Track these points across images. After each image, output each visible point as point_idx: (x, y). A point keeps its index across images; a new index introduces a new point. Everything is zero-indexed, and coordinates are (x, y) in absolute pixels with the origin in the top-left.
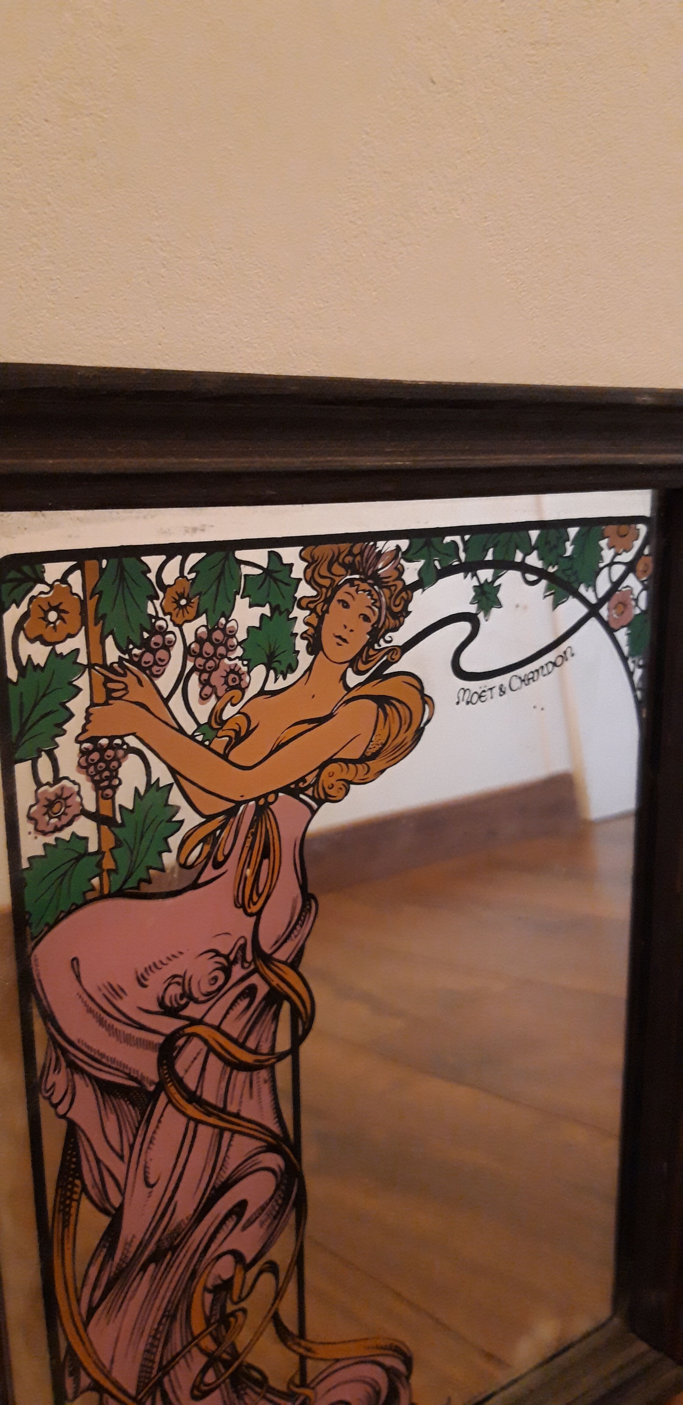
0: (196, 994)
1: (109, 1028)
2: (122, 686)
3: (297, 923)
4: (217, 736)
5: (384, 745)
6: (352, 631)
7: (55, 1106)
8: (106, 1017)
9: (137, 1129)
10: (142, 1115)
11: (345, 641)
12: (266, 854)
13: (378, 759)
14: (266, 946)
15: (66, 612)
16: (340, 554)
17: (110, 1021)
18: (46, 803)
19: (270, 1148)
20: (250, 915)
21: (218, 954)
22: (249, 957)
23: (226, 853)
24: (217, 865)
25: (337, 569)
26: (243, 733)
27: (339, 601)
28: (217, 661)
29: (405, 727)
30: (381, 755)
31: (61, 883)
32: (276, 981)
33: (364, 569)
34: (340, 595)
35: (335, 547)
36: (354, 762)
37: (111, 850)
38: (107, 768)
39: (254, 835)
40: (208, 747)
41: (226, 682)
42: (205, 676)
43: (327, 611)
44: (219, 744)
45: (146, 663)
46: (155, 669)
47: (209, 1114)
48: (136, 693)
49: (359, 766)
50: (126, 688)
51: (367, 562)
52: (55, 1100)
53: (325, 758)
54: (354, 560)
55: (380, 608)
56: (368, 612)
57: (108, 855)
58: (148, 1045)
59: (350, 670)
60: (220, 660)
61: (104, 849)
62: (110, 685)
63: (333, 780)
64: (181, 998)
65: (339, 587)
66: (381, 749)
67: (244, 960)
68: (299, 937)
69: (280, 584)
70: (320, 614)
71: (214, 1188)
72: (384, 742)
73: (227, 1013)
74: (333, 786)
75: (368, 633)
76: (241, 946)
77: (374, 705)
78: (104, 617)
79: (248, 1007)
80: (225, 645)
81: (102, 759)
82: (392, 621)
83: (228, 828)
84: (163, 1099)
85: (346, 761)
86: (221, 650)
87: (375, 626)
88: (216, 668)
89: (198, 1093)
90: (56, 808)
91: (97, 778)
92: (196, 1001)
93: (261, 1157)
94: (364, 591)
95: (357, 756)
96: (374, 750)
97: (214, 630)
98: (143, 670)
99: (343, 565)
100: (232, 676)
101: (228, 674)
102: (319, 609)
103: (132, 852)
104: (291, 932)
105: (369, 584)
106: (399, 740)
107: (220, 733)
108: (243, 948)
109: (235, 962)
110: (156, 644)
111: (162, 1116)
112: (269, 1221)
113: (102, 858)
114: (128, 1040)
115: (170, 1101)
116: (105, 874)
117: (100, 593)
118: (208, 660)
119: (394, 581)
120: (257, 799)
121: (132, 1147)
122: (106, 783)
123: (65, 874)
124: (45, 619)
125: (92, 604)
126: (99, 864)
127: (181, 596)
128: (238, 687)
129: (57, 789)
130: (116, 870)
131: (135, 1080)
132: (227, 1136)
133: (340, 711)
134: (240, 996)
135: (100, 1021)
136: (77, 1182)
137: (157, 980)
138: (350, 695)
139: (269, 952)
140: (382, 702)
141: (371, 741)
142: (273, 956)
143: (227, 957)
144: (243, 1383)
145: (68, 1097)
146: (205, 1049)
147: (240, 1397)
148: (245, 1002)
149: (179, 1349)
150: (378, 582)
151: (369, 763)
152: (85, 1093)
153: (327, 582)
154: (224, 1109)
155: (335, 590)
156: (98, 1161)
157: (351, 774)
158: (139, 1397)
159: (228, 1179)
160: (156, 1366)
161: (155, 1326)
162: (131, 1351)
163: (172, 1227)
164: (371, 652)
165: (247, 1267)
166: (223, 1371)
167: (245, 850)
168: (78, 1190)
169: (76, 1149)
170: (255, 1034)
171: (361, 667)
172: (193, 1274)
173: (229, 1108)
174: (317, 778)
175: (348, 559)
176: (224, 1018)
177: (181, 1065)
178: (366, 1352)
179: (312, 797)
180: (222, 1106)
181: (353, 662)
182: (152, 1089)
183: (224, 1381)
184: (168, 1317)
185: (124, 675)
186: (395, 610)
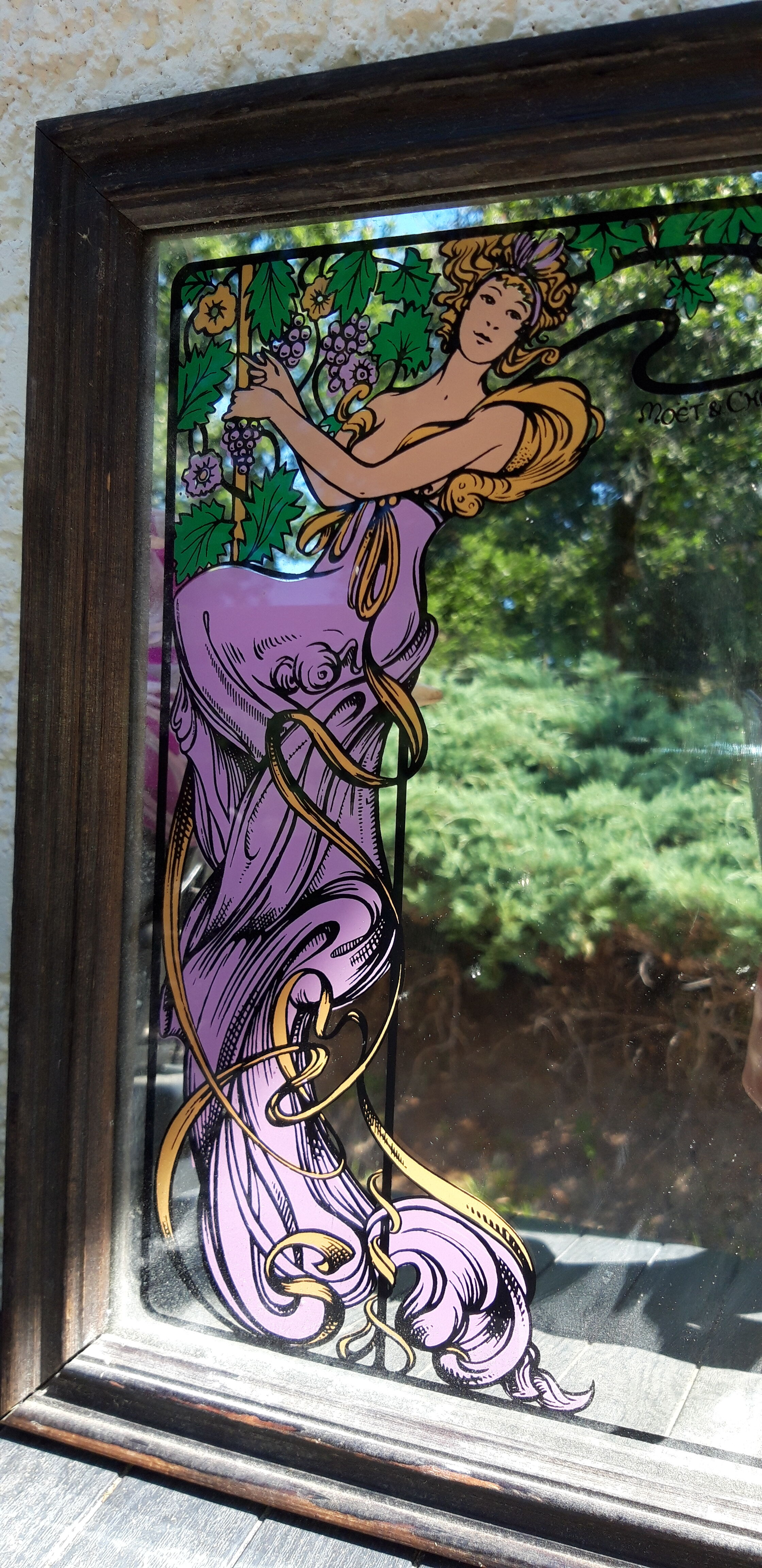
0: (305, 683)
1: (228, 686)
2: (262, 374)
3: (412, 642)
4: (341, 429)
5: (531, 461)
6: (496, 328)
7: (180, 740)
8: (226, 675)
9: (243, 794)
10: (249, 782)
11: (487, 339)
12: (383, 558)
13: (522, 477)
14: (378, 657)
15: (225, 309)
16: (486, 246)
17: (229, 680)
18: (196, 469)
19: (366, 879)
20: (363, 619)
21: (328, 649)
22: (359, 663)
23: (343, 548)
24: (334, 559)
25: (482, 262)
26: (368, 429)
27: (482, 296)
28: (347, 355)
29: (560, 443)
30: (526, 473)
31: (201, 542)
32: (385, 698)
33: (515, 262)
34: (484, 289)
35: (481, 240)
36: (491, 476)
37: (242, 521)
38: (244, 447)
39: (373, 536)
40: (333, 439)
41: (355, 377)
42: (335, 369)
43: (468, 307)
44: (344, 438)
45: (283, 354)
46: (290, 360)
47: (309, 811)
48: (273, 381)
49: (497, 481)
50: (265, 376)
51: (520, 251)
52: (181, 735)
53: (457, 466)
54: (502, 253)
55: (533, 305)
56: (519, 309)
57: (239, 525)
58: (259, 716)
59: (492, 373)
60: (350, 354)
61: (236, 520)
62: (253, 373)
63: (463, 493)
64: (292, 683)
65: (482, 282)
66: (526, 465)
67: (354, 663)
68: (415, 658)
69: (416, 280)
70: (459, 309)
71: (307, 891)
72: (531, 458)
73: (333, 713)
74: (463, 499)
75: (517, 332)
76: (351, 648)
77: (520, 414)
78: (253, 313)
79: (355, 715)
80: (356, 340)
81: (241, 438)
82: (548, 318)
83: (346, 523)
84: (267, 776)
85: (482, 474)
86: (352, 345)
87: (527, 323)
88: (346, 362)
89: (300, 784)
90: (203, 475)
91: (236, 454)
92: (305, 689)
93: (358, 884)
94: (514, 285)
95: (495, 469)
96: (518, 466)
97: (346, 325)
98: (280, 360)
99: (490, 258)
100: (360, 371)
101: (357, 368)
102: (457, 305)
103: (259, 528)
104: (406, 650)
105: (521, 278)
106: (553, 457)
107: (345, 427)
108: (354, 650)
109: (345, 662)
110: (293, 337)
111: (265, 791)
112: (361, 963)
113: (235, 527)
114: (242, 703)
115: (274, 780)
116: (235, 542)
117: (252, 292)
118: (338, 354)
119: (553, 273)
120: (377, 499)
121: (237, 810)
122: (242, 460)
123: (205, 534)
124: (209, 314)
125: (244, 301)
126: (231, 533)
127: (319, 294)
128: (366, 382)
129: (205, 459)
130: (245, 542)
131: (245, 745)
132: (324, 842)
133: (478, 415)
134: (348, 700)
135: (222, 677)
136: (190, 820)
137: (271, 656)
138: (490, 400)
139: (380, 664)
140: (531, 410)
141: (515, 454)
142: (385, 670)
143: (337, 655)
144: (317, 1139)
145: (191, 736)
146: (310, 741)
147: (315, 1156)
148: (353, 708)
149: (260, 1050)
150: (532, 275)
151: (510, 479)
152: (204, 738)
153: (469, 277)
154: (323, 813)
155: (478, 284)
156: (208, 809)
157: (487, 489)
158: (219, 1077)
159: (322, 890)
160: (237, 1053)
161: (240, 1008)
162: (217, 1021)
163: (265, 911)
164: (520, 353)
165: (334, 1002)
166: (300, 1109)
167: (363, 550)
168: (190, 828)
169: (192, 787)
170: (360, 746)
171: (506, 369)
172: (280, 975)
173: (328, 814)
174: (446, 487)
175: (496, 252)
176: (330, 717)
177: (287, 748)
178: (468, 1213)
179: (438, 508)
180: (321, 808)
181: (495, 363)
182: (259, 760)
183: (299, 1122)
184: (252, 1006)
185: (265, 364)
186: (554, 305)
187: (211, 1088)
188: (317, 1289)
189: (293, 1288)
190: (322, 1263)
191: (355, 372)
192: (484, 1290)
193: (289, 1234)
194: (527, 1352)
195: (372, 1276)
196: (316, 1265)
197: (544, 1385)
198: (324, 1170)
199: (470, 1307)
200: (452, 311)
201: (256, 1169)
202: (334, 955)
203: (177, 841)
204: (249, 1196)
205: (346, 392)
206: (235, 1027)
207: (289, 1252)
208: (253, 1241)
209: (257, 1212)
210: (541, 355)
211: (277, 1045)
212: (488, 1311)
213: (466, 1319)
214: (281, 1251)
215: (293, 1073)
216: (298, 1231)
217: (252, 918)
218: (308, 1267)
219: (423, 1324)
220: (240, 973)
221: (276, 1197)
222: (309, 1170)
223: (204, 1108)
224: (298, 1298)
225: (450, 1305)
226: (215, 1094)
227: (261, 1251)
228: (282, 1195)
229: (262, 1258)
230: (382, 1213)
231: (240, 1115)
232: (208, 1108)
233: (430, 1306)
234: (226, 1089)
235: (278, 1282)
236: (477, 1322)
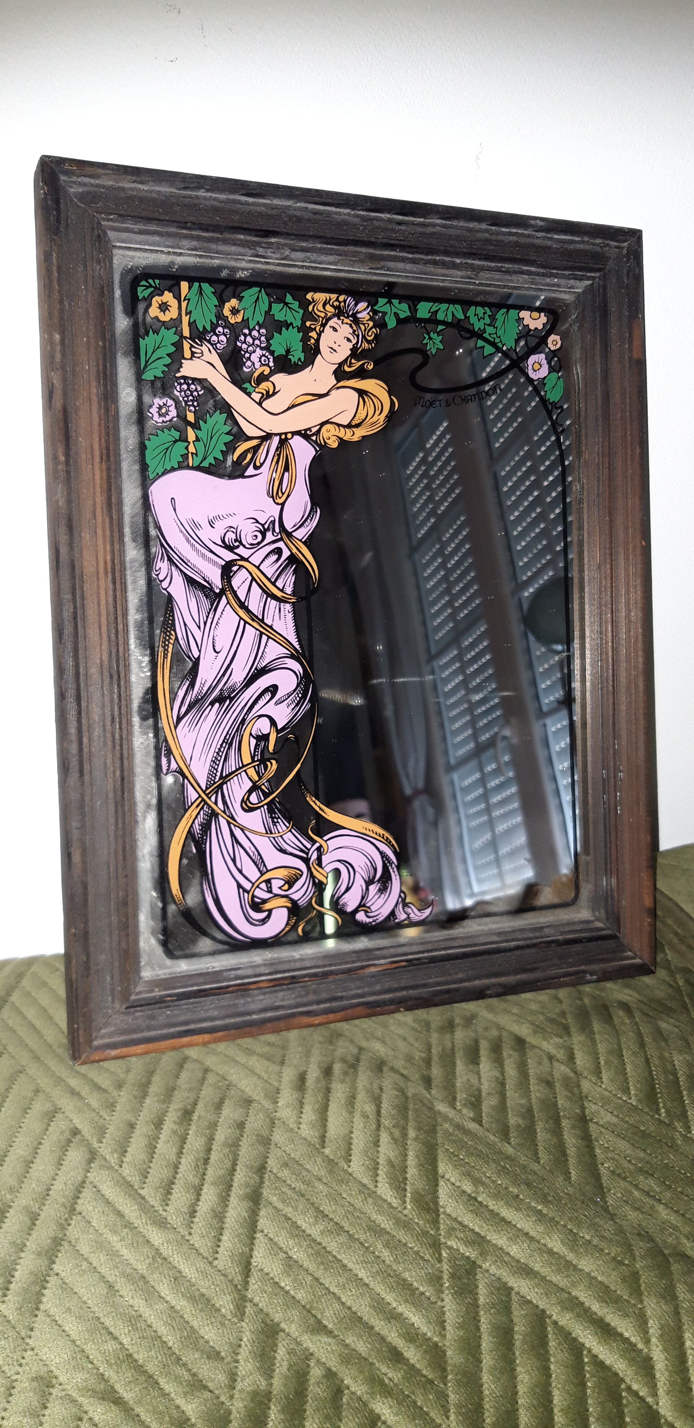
0: (244, 542)
1: (192, 545)
2: (200, 351)
3: (307, 518)
4: (254, 391)
5: (364, 420)
6: (339, 346)
7: (161, 581)
8: (190, 539)
9: (209, 613)
10: (212, 605)
11: (335, 351)
12: (286, 469)
13: (360, 428)
14: (289, 527)
15: (170, 306)
16: (330, 299)
17: (192, 541)
19: (292, 657)
20: (278, 504)
21: (257, 522)
22: (277, 530)
23: (262, 462)
24: (256, 468)
25: (328, 307)
26: (271, 393)
27: (330, 327)
29: (378, 412)
30: (362, 426)
32: (295, 550)
33: (346, 311)
34: (331, 323)
35: (327, 295)
36: (344, 426)
38: (192, 395)
39: (279, 455)
40: (250, 396)
41: (260, 361)
43: (323, 331)
44: (257, 397)
46: (218, 345)
47: (253, 620)
48: (208, 356)
49: (347, 430)
50: (202, 353)
51: (349, 306)
52: (161, 577)
53: (324, 420)
54: (339, 305)
55: (358, 336)
56: (351, 337)
57: (192, 444)
58: (215, 563)
59: (339, 370)
62: (193, 349)
63: (330, 434)
64: (235, 542)
65: (330, 318)
66: (362, 422)
67: (274, 531)
68: (309, 527)
70: (318, 332)
71: (256, 669)
72: (364, 418)
73: (264, 560)
74: (329, 438)
75: (350, 349)
76: (271, 521)
77: (356, 395)
78: (190, 312)
79: (277, 560)
80: (260, 340)
81: (188, 389)
82: (366, 345)
83: (262, 447)
84: (224, 600)
85: (339, 425)
86: (257, 342)
87: (355, 346)
88: (254, 352)
89: (246, 604)
90: (164, 410)
91: (186, 399)
92: (244, 546)
93: (287, 660)
94: (347, 324)
95: (345, 423)
96: (357, 422)
98: (212, 345)
99: (333, 306)
100: (263, 358)
102: (318, 329)
104: (304, 522)
106: (375, 419)
107: (257, 390)
108: (273, 522)
109: (268, 530)
111: (224, 610)
112: (293, 706)
114: (203, 556)
115: (228, 603)
116: (190, 455)
117: (189, 300)
118: (249, 346)
119: (366, 321)
120: (280, 434)
121: (205, 623)
122: (191, 403)
123: (168, 448)
124: (160, 308)
125: (184, 304)
126: (187, 448)
127: (234, 308)
128: (268, 365)
129: (164, 400)
130: (196, 454)
131: (208, 582)
132: (264, 638)
133: (333, 392)
134: (272, 552)
135: (187, 539)
136: (173, 632)
137: (220, 527)
138: (339, 385)
139: (290, 531)
140: (362, 393)
141: (355, 416)
142: (293, 534)
143: (263, 525)
144: (276, 813)
145: (168, 579)
146: (250, 578)
147: (274, 823)
148: (276, 556)
149: (234, 769)
150: (356, 321)
151: (354, 429)
152: (178, 580)
153: (323, 315)
154: (262, 620)
155: (328, 320)
156: (185, 625)
157: (341, 433)
158: (207, 792)
159: (265, 666)
160: (218, 774)
161: (219, 746)
162: (203, 757)
163: (230, 683)
164: (353, 361)
165: (278, 731)
166: (263, 798)
167: (274, 463)
168: (173, 638)
169: (172, 611)
170: (282, 579)
171: (347, 369)
172: (243, 720)
173: (266, 621)
174: (319, 431)
175: (336, 304)
176: (262, 562)
177: (235, 582)
178: (364, 831)
179: (316, 442)
180: (261, 617)
181: (341, 364)
182: (217, 591)
183: (263, 806)
184: (226, 743)
185: (202, 345)
186: (369, 338)
187: (203, 800)
188: (282, 902)
189: (267, 906)
190: (283, 886)
191: (260, 358)
192: (375, 870)
193: (262, 874)
194: (400, 896)
195: (314, 883)
196: (280, 888)
197: (409, 911)
198: (281, 831)
199: (369, 882)
200: (314, 332)
201: (238, 842)
202: (276, 704)
203: (164, 647)
204: (234, 860)
205: (256, 369)
206: (216, 758)
207: (263, 886)
208: (239, 886)
209: (240, 867)
210: (364, 364)
211: (245, 763)
212: (378, 881)
213: (367, 889)
214: (258, 887)
215: (257, 778)
216: (268, 871)
217: (221, 690)
218: (276, 890)
219: (345, 900)
220: (217, 724)
221: (251, 854)
222: (271, 833)
223: (199, 813)
224: (270, 911)
225: (359, 884)
226: (206, 803)
227: (245, 890)
228: (256, 853)
229: (246, 894)
230: (317, 845)
231: (224, 812)
232: (202, 812)
233: (348, 889)
234: (213, 798)
235: (256, 906)
236: (373, 889)
